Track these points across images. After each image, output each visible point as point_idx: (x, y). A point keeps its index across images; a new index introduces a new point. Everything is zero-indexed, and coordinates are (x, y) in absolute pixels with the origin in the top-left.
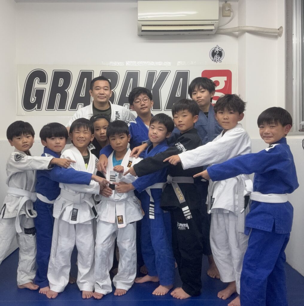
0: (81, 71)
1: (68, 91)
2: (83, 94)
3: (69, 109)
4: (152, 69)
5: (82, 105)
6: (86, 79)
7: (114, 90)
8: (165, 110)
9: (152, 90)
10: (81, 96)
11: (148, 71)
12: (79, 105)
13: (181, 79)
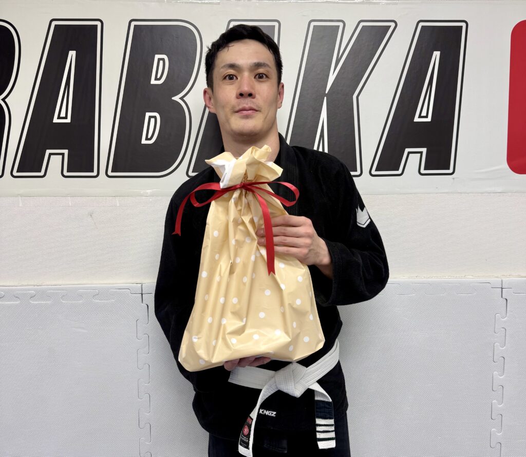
0: (54, 23)
1: (6, 100)
2: (63, 114)
3: (15, 173)
4: (327, 13)
5: (63, 154)
6: (72, 54)
7: (182, 98)
8: (374, 172)
9: (325, 98)
10: (56, 120)
11: (313, 24)
12: (50, 154)
13: (437, 55)
